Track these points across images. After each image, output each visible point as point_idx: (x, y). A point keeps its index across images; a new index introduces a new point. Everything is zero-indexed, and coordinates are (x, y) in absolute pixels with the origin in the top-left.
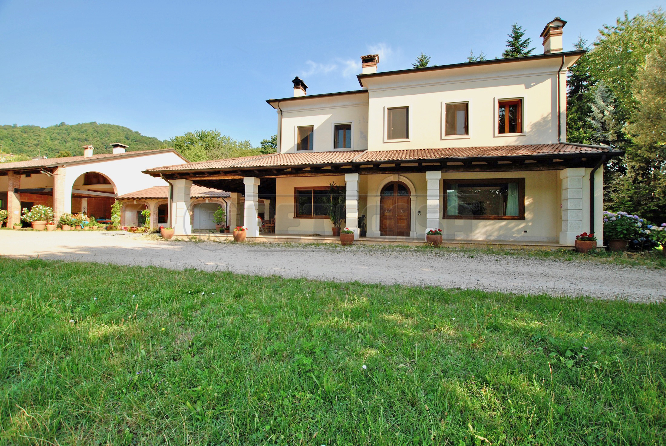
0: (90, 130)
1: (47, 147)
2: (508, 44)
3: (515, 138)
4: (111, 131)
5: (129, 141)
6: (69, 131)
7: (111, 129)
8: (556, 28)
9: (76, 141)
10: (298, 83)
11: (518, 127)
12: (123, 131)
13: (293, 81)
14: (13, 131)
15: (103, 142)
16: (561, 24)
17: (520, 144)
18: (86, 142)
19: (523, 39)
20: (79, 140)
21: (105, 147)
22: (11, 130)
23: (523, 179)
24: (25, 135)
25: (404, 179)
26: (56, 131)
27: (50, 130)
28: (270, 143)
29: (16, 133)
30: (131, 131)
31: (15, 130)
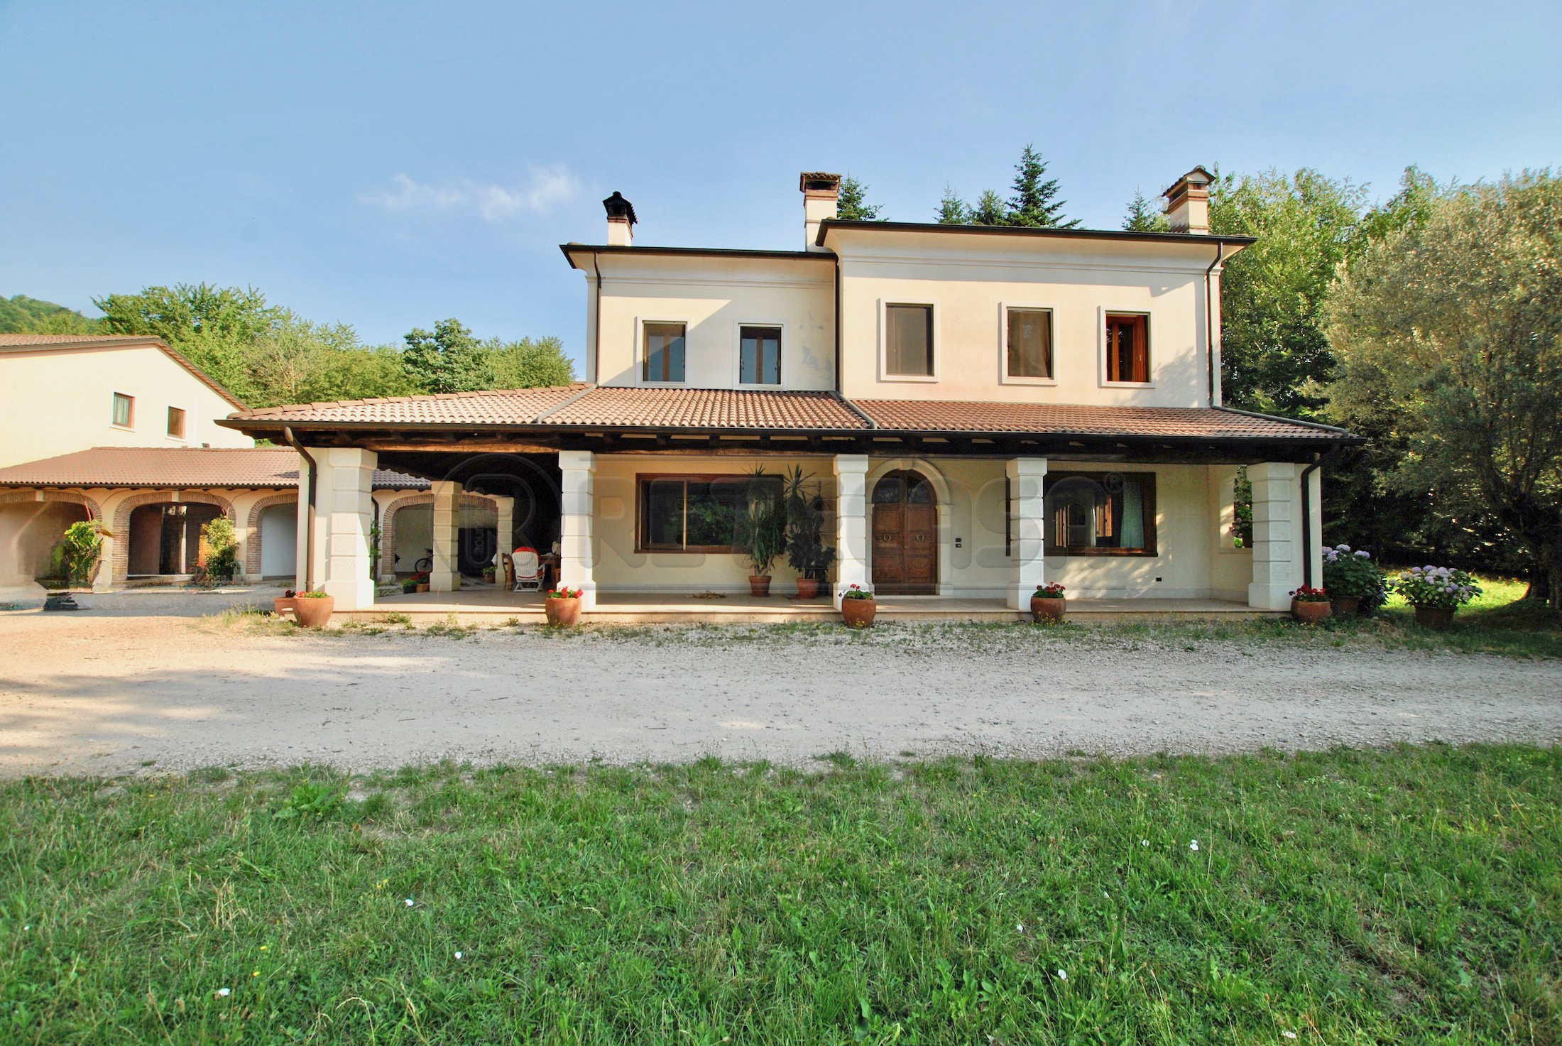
2: (1016, 185)
3: (1129, 393)
8: (1198, 186)
10: (618, 208)
11: (1137, 369)
13: (606, 202)
16: (1205, 180)
17: (1141, 406)
19: (1042, 180)
23: (1153, 475)
25: (924, 467)
28: (433, 341)
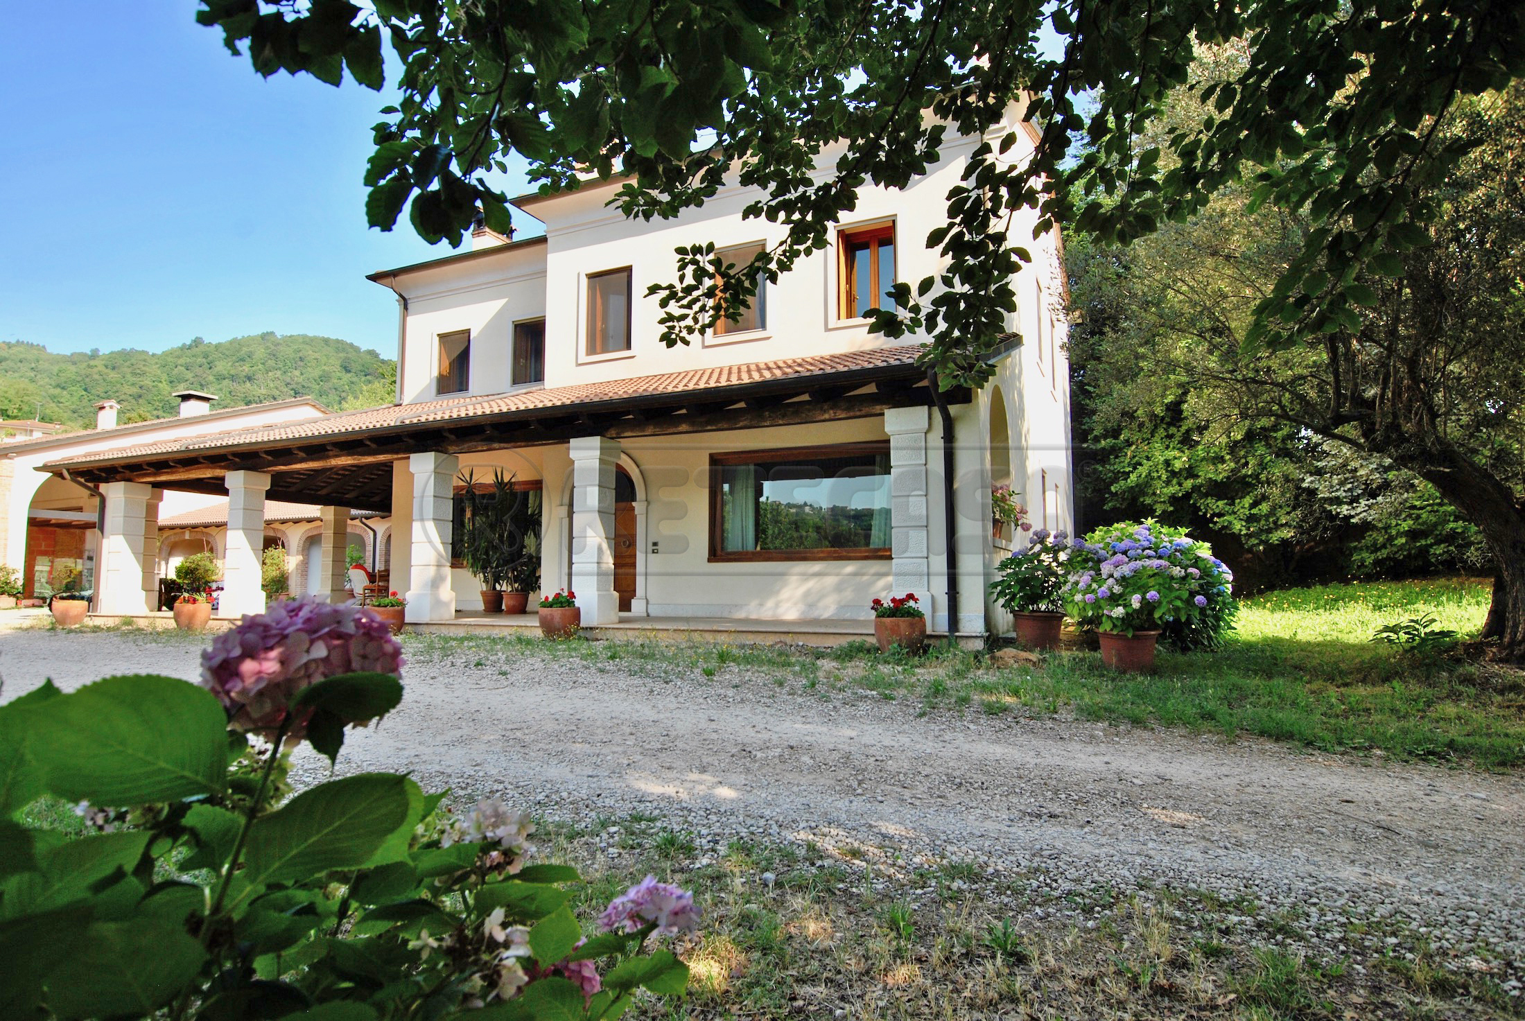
0: (260, 353)
1: (160, 401)
4: (309, 353)
5: (349, 375)
6: (210, 358)
7: (308, 347)
9: (226, 382)
12: (338, 350)
14: (89, 366)
15: (288, 380)
18: (248, 384)
20: (233, 378)
21: (292, 393)
22: (85, 364)
24: (113, 375)
26: (181, 361)
27: (170, 359)
29: (95, 370)
30: (357, 349)
31: (92, 363)
